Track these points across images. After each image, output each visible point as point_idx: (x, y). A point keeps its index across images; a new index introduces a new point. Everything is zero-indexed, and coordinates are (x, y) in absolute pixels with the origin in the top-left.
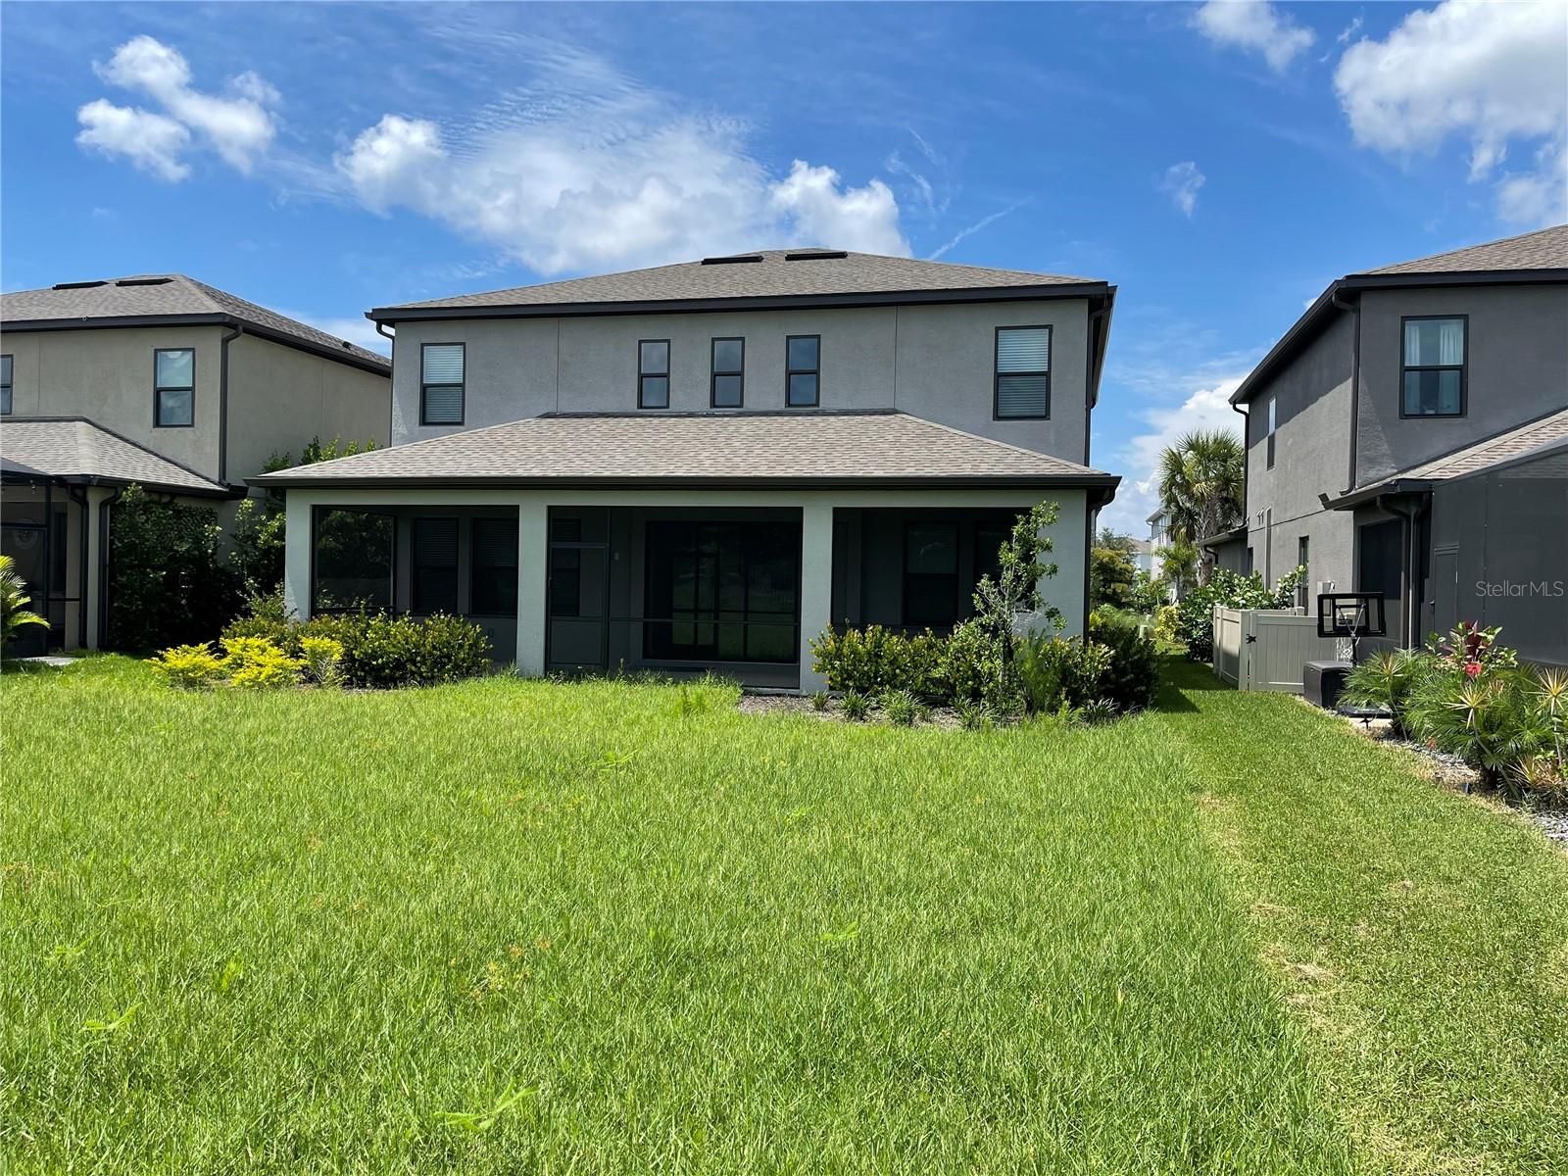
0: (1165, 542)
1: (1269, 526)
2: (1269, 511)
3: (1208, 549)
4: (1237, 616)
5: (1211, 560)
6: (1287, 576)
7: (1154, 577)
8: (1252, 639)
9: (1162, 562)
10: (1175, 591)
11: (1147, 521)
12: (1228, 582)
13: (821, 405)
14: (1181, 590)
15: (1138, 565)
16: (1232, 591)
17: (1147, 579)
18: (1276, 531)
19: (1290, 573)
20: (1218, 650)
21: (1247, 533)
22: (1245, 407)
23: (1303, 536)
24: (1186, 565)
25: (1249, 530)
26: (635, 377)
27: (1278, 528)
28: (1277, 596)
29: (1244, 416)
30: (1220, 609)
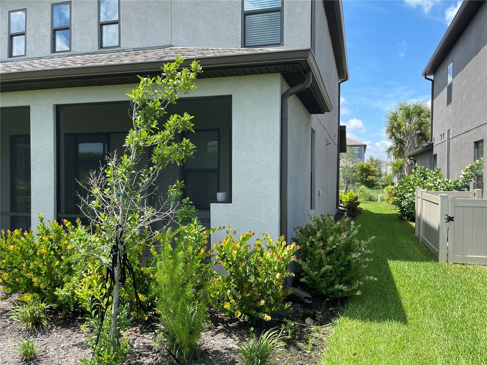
0: (392, 159)
1: (449, 139)
2: (449, 130)
3: (411, 158)
4: (437, 198)
5: (412, 164)
6: (467, 167)
7: (388, 174)
8: (450, 219)
9: (391, 167)
10: (396, 179)
11: (386, 152)
12: (423, 173)
13: (122, 46)
14: (399, 179)
15: (383, 170)
16: (425, 178)
17: (386, 175)
18: (454, 142)
19: (470, 165)
20: (419, 219)
21: (433, 146)
22: (432, 77)
23: (477, 140)
24: (401, 168)
25: (434, 145)
26: (6, 37)
27: (455, 140)
28: (460, 181)
29: (431, 82)
30: (419, 191)
